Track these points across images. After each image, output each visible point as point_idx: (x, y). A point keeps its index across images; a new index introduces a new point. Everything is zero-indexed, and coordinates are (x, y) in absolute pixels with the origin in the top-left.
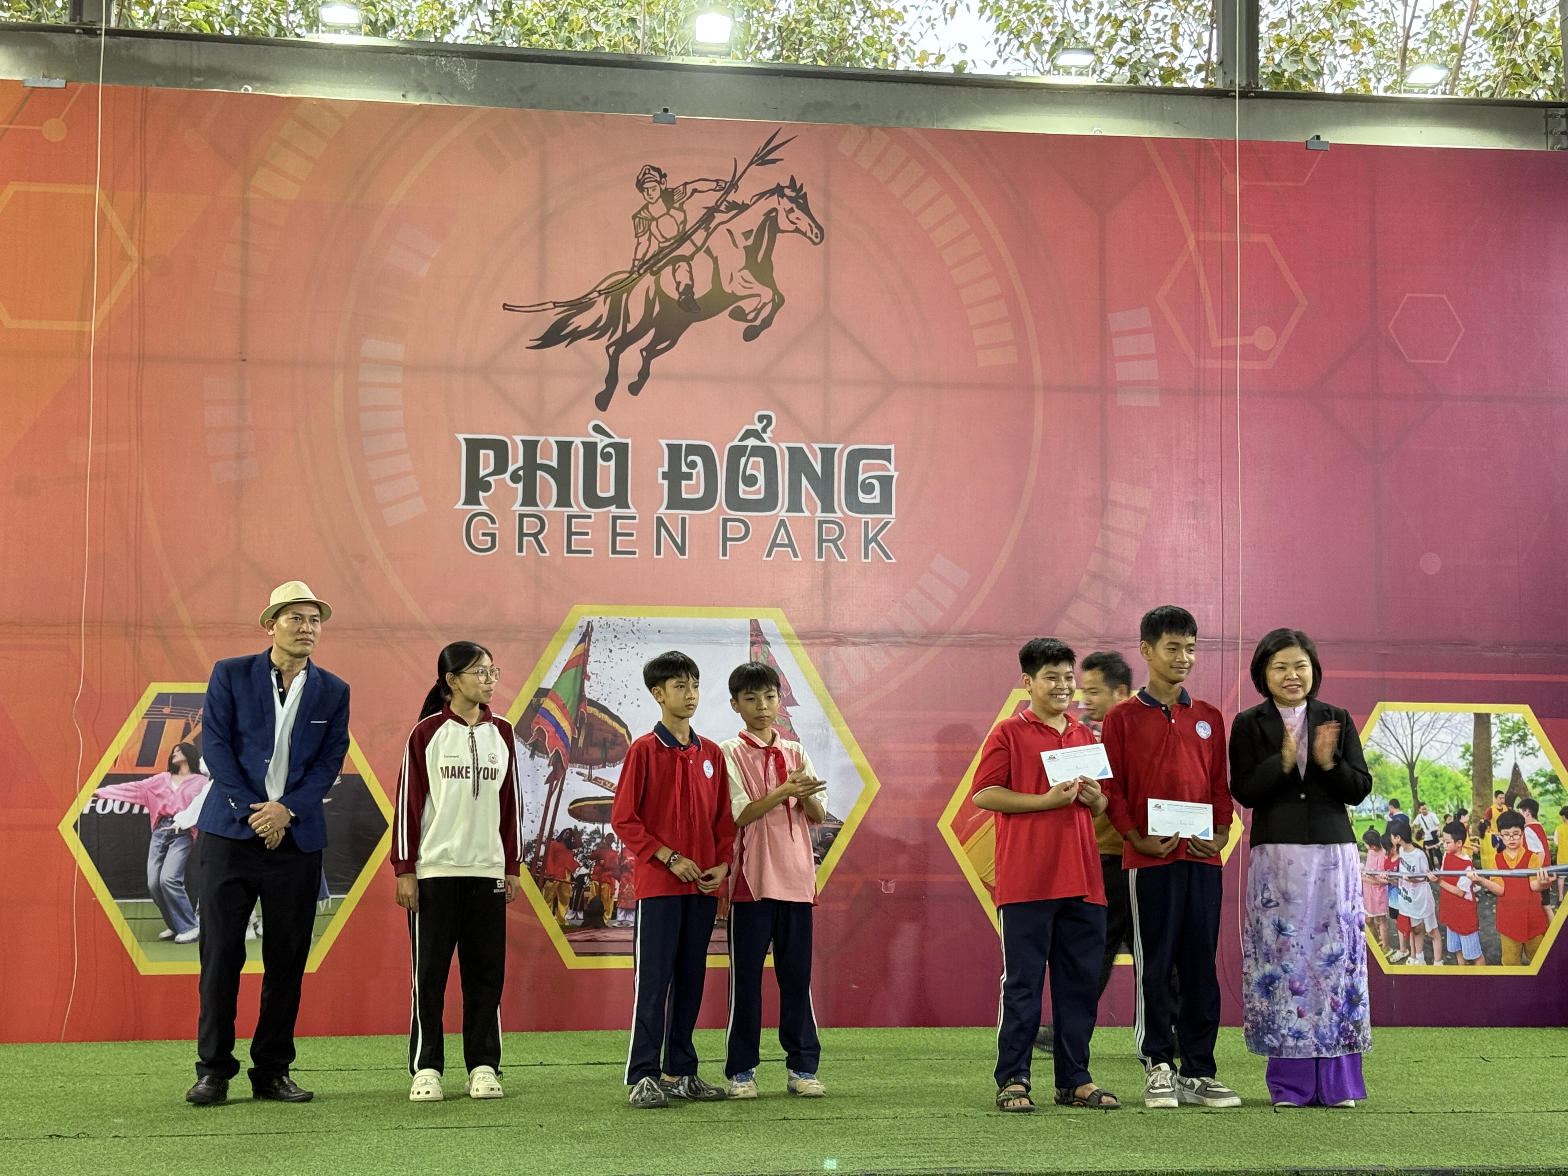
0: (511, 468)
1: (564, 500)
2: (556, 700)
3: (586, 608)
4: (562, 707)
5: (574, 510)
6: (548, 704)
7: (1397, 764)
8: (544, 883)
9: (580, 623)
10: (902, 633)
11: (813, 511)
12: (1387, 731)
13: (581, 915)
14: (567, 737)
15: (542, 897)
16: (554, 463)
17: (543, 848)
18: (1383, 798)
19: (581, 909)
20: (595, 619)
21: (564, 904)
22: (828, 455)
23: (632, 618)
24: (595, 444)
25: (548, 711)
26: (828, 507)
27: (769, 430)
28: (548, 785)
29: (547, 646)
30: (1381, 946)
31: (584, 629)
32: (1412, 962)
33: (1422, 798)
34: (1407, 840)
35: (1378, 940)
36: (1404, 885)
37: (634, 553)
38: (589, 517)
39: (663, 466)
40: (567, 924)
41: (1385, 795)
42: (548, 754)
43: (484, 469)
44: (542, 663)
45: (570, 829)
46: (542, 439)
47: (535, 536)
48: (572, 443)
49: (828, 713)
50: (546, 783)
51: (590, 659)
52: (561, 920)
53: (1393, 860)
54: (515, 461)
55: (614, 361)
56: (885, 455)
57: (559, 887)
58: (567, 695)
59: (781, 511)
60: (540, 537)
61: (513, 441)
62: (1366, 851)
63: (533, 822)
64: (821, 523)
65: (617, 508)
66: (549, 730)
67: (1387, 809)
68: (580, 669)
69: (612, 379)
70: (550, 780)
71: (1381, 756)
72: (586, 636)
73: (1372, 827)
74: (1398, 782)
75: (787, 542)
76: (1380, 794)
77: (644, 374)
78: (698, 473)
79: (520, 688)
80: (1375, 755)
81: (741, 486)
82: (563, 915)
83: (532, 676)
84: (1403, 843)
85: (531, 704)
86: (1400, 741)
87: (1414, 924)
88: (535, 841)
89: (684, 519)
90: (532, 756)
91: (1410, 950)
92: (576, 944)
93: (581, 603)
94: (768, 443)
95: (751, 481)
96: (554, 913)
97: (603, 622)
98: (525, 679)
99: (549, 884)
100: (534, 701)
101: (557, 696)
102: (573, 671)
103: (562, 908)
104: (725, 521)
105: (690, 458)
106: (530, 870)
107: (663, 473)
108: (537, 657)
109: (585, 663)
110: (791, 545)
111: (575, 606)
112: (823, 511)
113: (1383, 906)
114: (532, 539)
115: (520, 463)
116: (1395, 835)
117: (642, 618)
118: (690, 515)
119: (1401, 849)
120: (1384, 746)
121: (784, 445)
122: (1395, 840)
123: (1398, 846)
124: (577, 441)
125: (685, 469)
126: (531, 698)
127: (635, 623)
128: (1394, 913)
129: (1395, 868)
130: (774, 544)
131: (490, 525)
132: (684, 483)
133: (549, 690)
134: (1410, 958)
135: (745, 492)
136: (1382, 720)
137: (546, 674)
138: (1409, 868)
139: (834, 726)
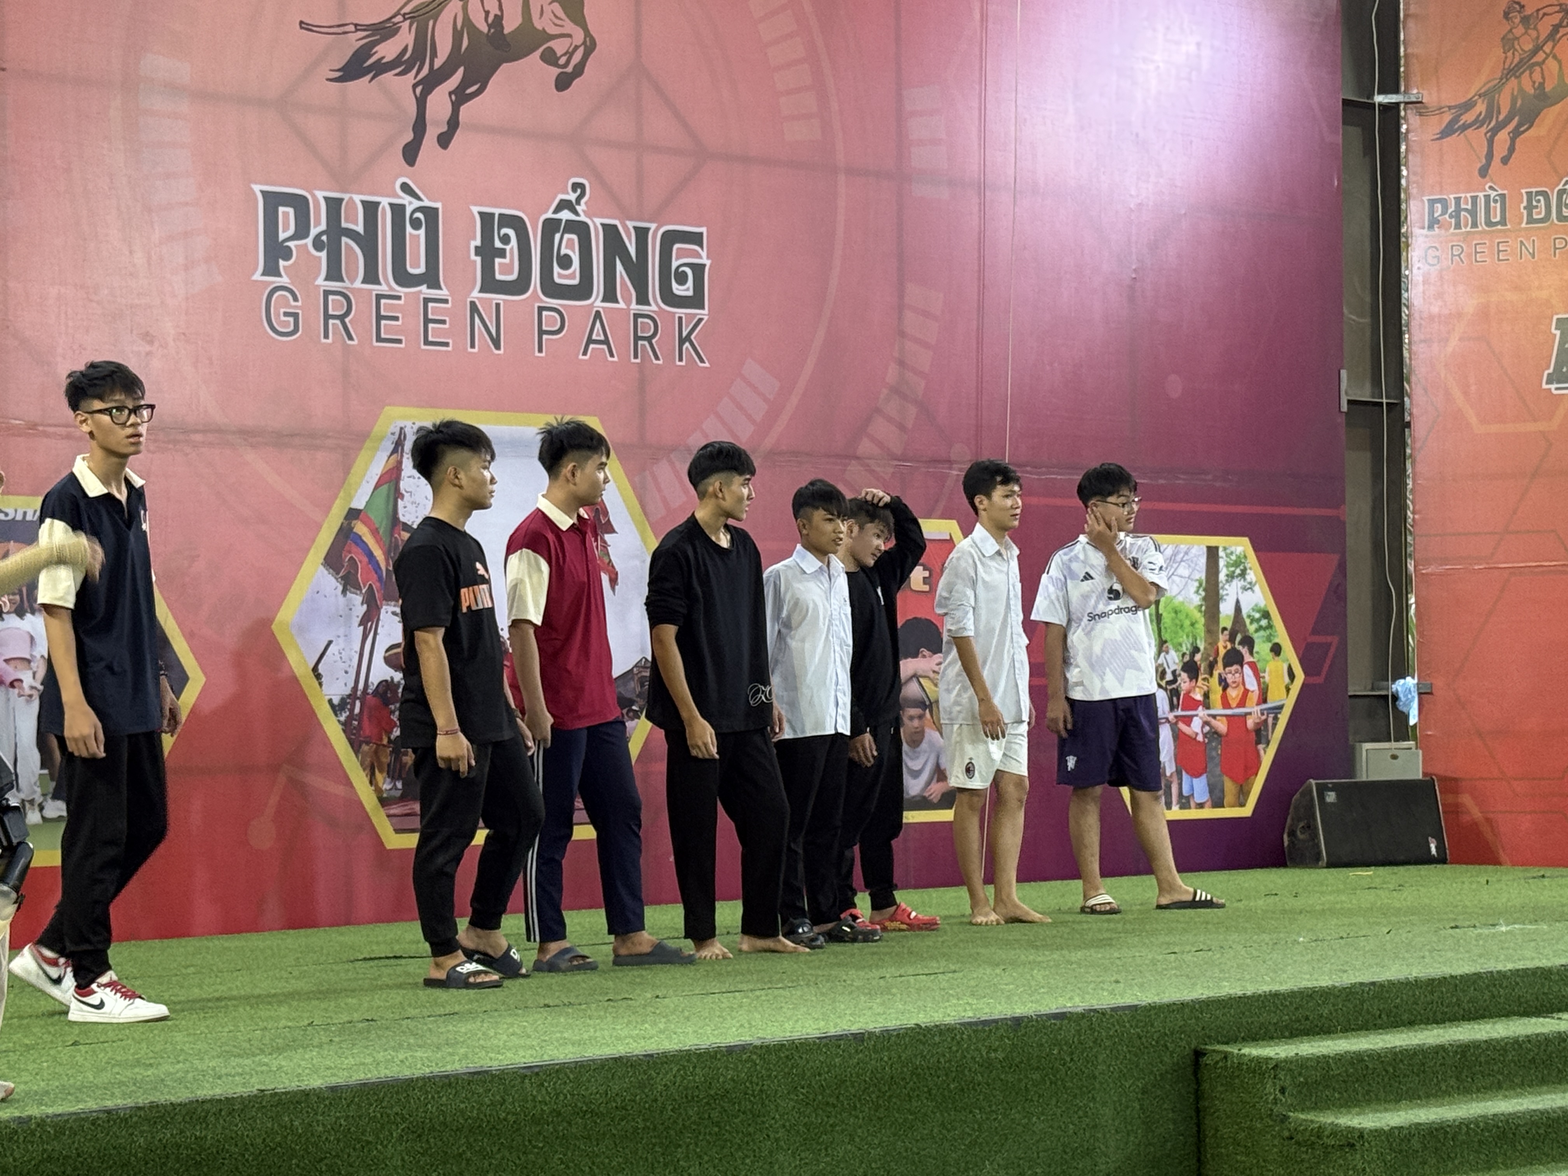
0: (314, 232)
1: (371, 276)
2: (368, 523)
3: (399, 411)
4: (375, 532)
5: (383, 289)
6: (360, 528)
11: (628, 302)
13: (399, 785)
14: (380, 568)
15: (359, 765)
16: (360, 228)
19: (400, 777)
20: (408, 425)
21: (381, 771)
22: (642, 236)
24: (402, 207)
25: (360, 537)
26: (643, 299)
27: (583, 201)
28: (362, 628)
29: (357, 456)
31: (396, 437)
33: (1166, 636)
37: (446, 344)
38: (398, 298)
39: (474, 238)
40: (385, 795)
42: (361, 590)
43: (284, 231)
44: (352, 478)
45: (386, 681)
46: (346, 197)
47: (342, 318)
48: (378, 204)
49: (645, 542)
50: (360, 625)
51: (403, 474)
52: (378, 791)
54: (318, 223)
55: (421, 103)
56: (696, 238)
57: (376, 752)
58: (379, 517)
59: (596, 301)
60: (347, 320)
61: (314, 196)
63: (346, 672)
64: (637, 316)
65: (429, 287)
66: (361, 559)
68: (392, 484)
69: (420, 127)
70: (363, 622)
72: (400, 445)
75: (602, 338)
77: (453, 123)
78: (512, 249)
79: (329, 508)
81: (556, 269)
82: (380, 785)
83: (342, 494)
85: (341, 529)
88: (349, 696)
89: (498, 305)
90: (344, 592)
92: (395, 820)
93: (394, 404)
94: (583, 218)
95: (566, 263)
96: (371, 783)
98: (335, 497)
100: (345, 525)
101: (369, 518)
102: (384, 488)
104: (541, 309)
105: (504, 231)
106: (344, 731)
107: (476, 248)
108: (347, 470)
109: (398, 479)
110: (606, 342)
111: (387, 408)
112: (639, 302)
114: (338, 322)
115: (323, 226)
118: (504, 301)
121: (598, 221)
124: (385, 202)
125: (498, 244)
126: (342, 520)
130: (590, 341)
131: (293, 303)
132: (497, 261)
133: (361, 511)
135: (560, 276)
137: (356, 491)
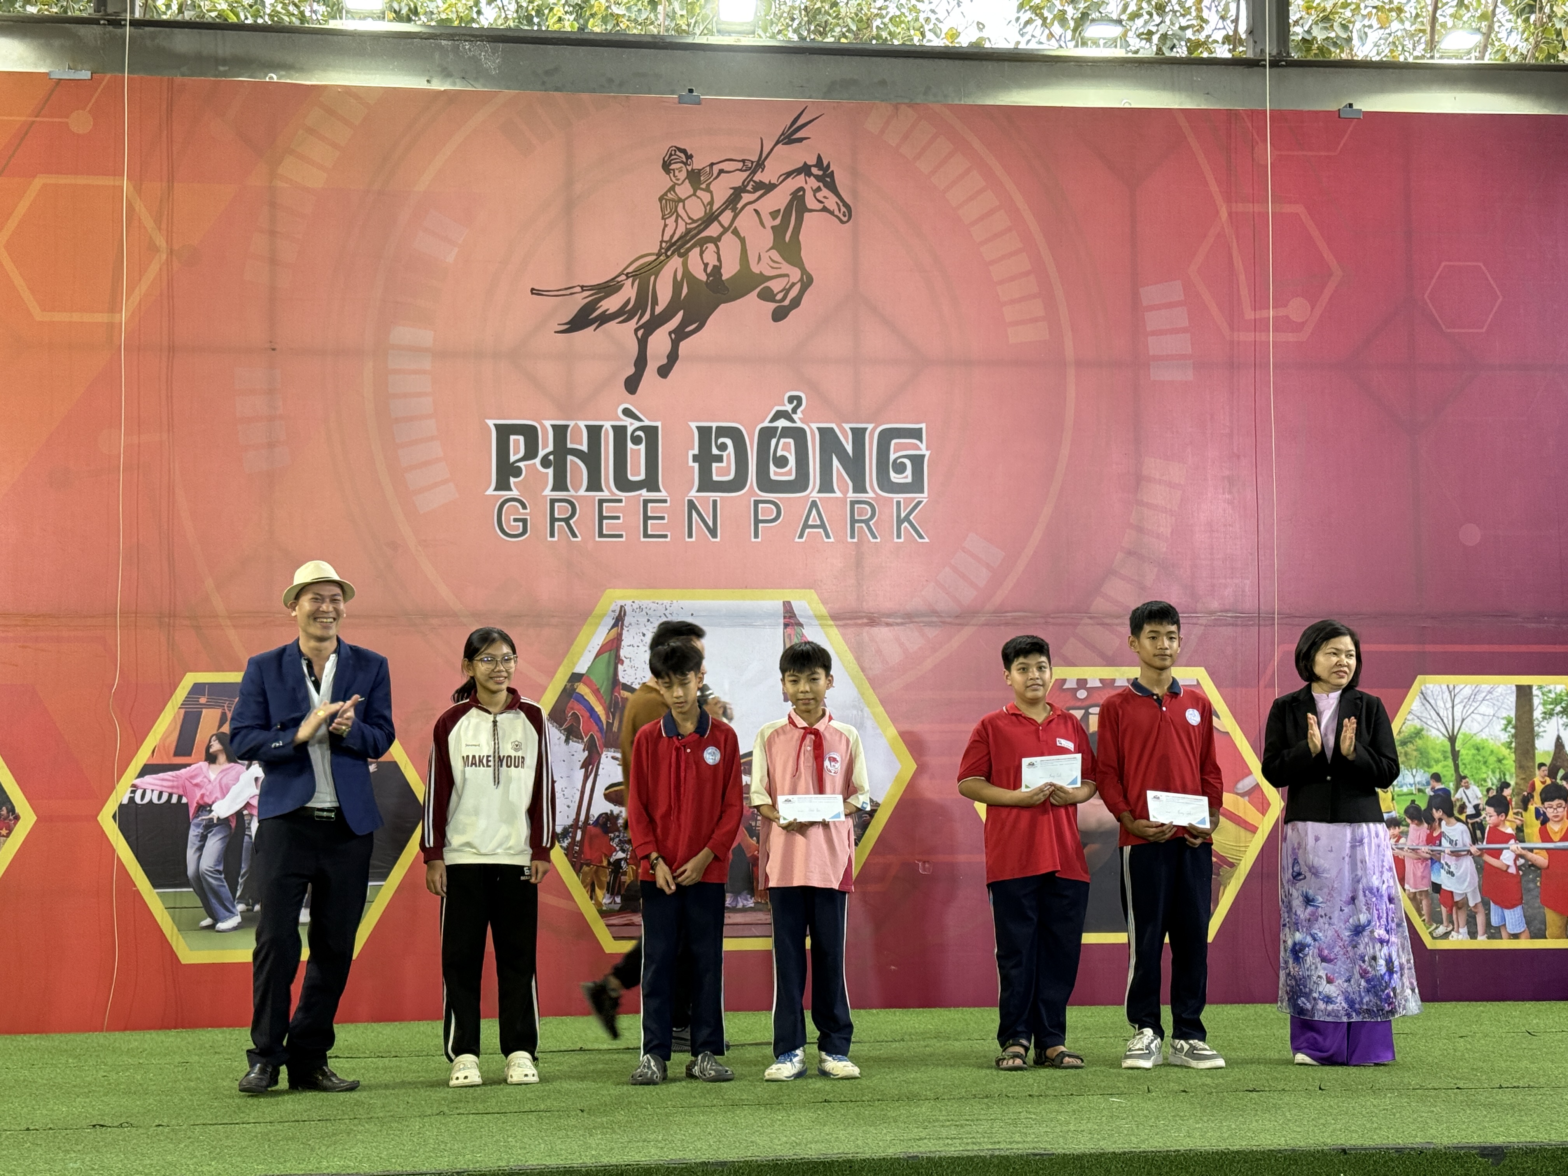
0: (541, 453)
1: (594, 484)
2: (589, 684)
3: (618, 592)
4: (596, 692)
5: (605, 494)
6: (582, 689)
7: (1438, 738)
8: (581, 868)
9: (612, 607)
10: (935, 613)
11: (845, 492)
12: (1427, 705)
13: (618, 900)
14: (601, 721)
15: (580, 882)
16: (584, 448)
17: (579, 833)
18: (1425, 772)
19: (618, 893)
20: (628, 603)
21: (601, 888)
22: (858, 435)
23: (665, 602)
24: (624, 428)
25: (582, 696)
26: (860, 487)
27: (799, 411)
28: (583, 770)
29: (580, 630)
30: (1424, 920)
31: (617, 614)
32: (1455, 937)
33: (1463, 771)
34: (1449, 814)
35: (1421, 915)
36: (1446, 859)
37: (665, 536)
38: (620, 501)
39: (693, 449)
40: (604, 908)
41: (1426, 769)
42: (582, 739)
43: (514, 455)
44: (575, 648)
45: (606, 814)
46: (572, 423)
47: (567, 521)
48: (601, 427)
49: (862, 694)
50: (581, 768)
51: (623, 643)
52: (598, 905)
53: (1435, 834)
54: (545, 446)
55: (643, 344)
56: (916, 434)
57: (596, 872)
58: (600, 679)
59: (813, 492)
60: (571, 522)
61: (543, 426)
62: (1408, 825)
63: (569, 807)
64: (853, 503)
65: (648, 491)
66: (583, 715)
67: (1428, 784)
68: (613, 653)
69: (641, 362)
70: (586, 765)
71: (1422, 730)
72: (619, 620)
73: (1413, 802)
74: (1439, 756)
75: (819, 523)
76: (1421, 768)
77: (673, 357)
78: (729, 455)
79: (554, 673)
80: (1415, 728)
81: (772, 468)
82: (600, 899)
83: (565, 661)
84: (1445, 817)
85: (565, 690)
86: (1441, 714)
87: (1457, 899)
88: (571, 826)
89: (715, 502)
90: (567, 741)
91: (1453, 925)
92: (614, 929)
93: (614, 588)
94: (799, 424)
95: (782, 462)
96: (591, 898)
97: (635, 606)
98: (559, 664)
99: (586, 868)
100: (568, 687)
101: (591, 681)
102: (606, 656)
103: (599, 893)
104: (757, 503)
105: (721, 440)
106: (566, 855)
107: (694, 456)
108: (570, 642)
109: (618, 648)
110: (823, 526)
111: (608, 591)
112: (855, 491)
113: (1425, 881)
114: (563, 523)
115: (551, 448)
116: (1437, 810)
117: (675, 601)
118: (720, 497)
119: (1443, 823)
120: (1424, 720)
121: (814, 426)
122: (1437, 814)
123: (1440, 820)
124: (607, 425)
125: (715, 451)
126: (565, 683)
127: (668, 607)
128: (1437, 888)
129: (1438, 842)
130: (806, 526)
131: (522, 511)
132: (714, 465)
133: (582, 675)
134: (1453, 933)
135: (776, 474)
136: (1422, 693)
137: (579, 659)
138: (1451, 842)
139: (868, 707)
